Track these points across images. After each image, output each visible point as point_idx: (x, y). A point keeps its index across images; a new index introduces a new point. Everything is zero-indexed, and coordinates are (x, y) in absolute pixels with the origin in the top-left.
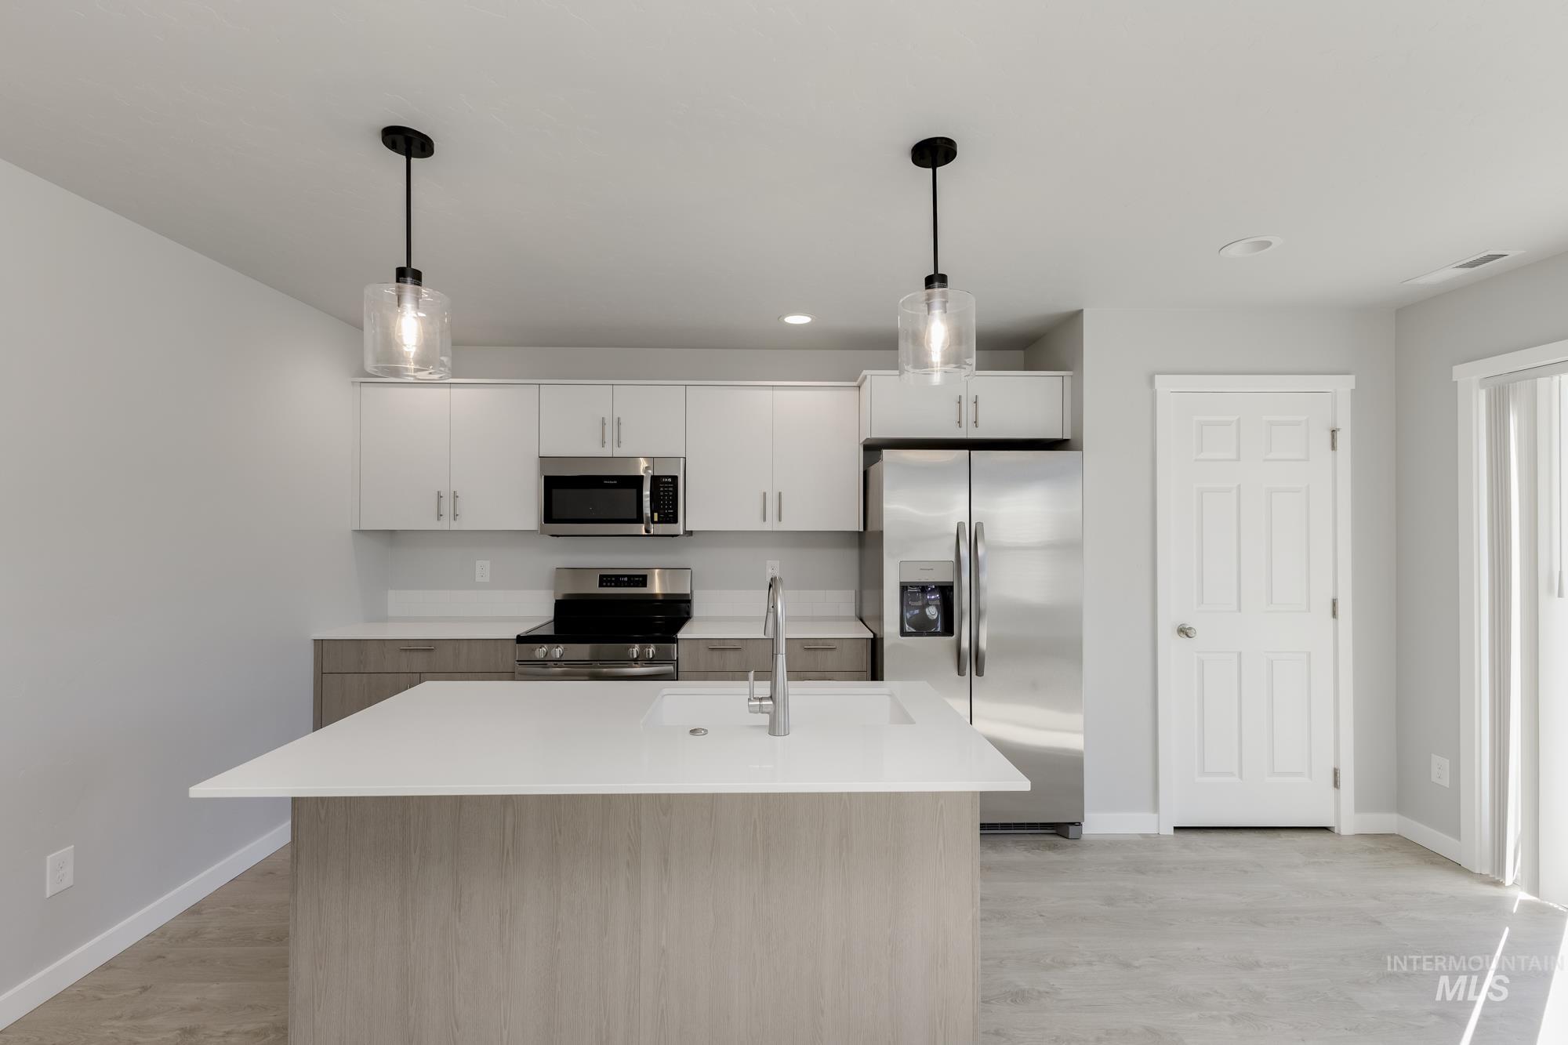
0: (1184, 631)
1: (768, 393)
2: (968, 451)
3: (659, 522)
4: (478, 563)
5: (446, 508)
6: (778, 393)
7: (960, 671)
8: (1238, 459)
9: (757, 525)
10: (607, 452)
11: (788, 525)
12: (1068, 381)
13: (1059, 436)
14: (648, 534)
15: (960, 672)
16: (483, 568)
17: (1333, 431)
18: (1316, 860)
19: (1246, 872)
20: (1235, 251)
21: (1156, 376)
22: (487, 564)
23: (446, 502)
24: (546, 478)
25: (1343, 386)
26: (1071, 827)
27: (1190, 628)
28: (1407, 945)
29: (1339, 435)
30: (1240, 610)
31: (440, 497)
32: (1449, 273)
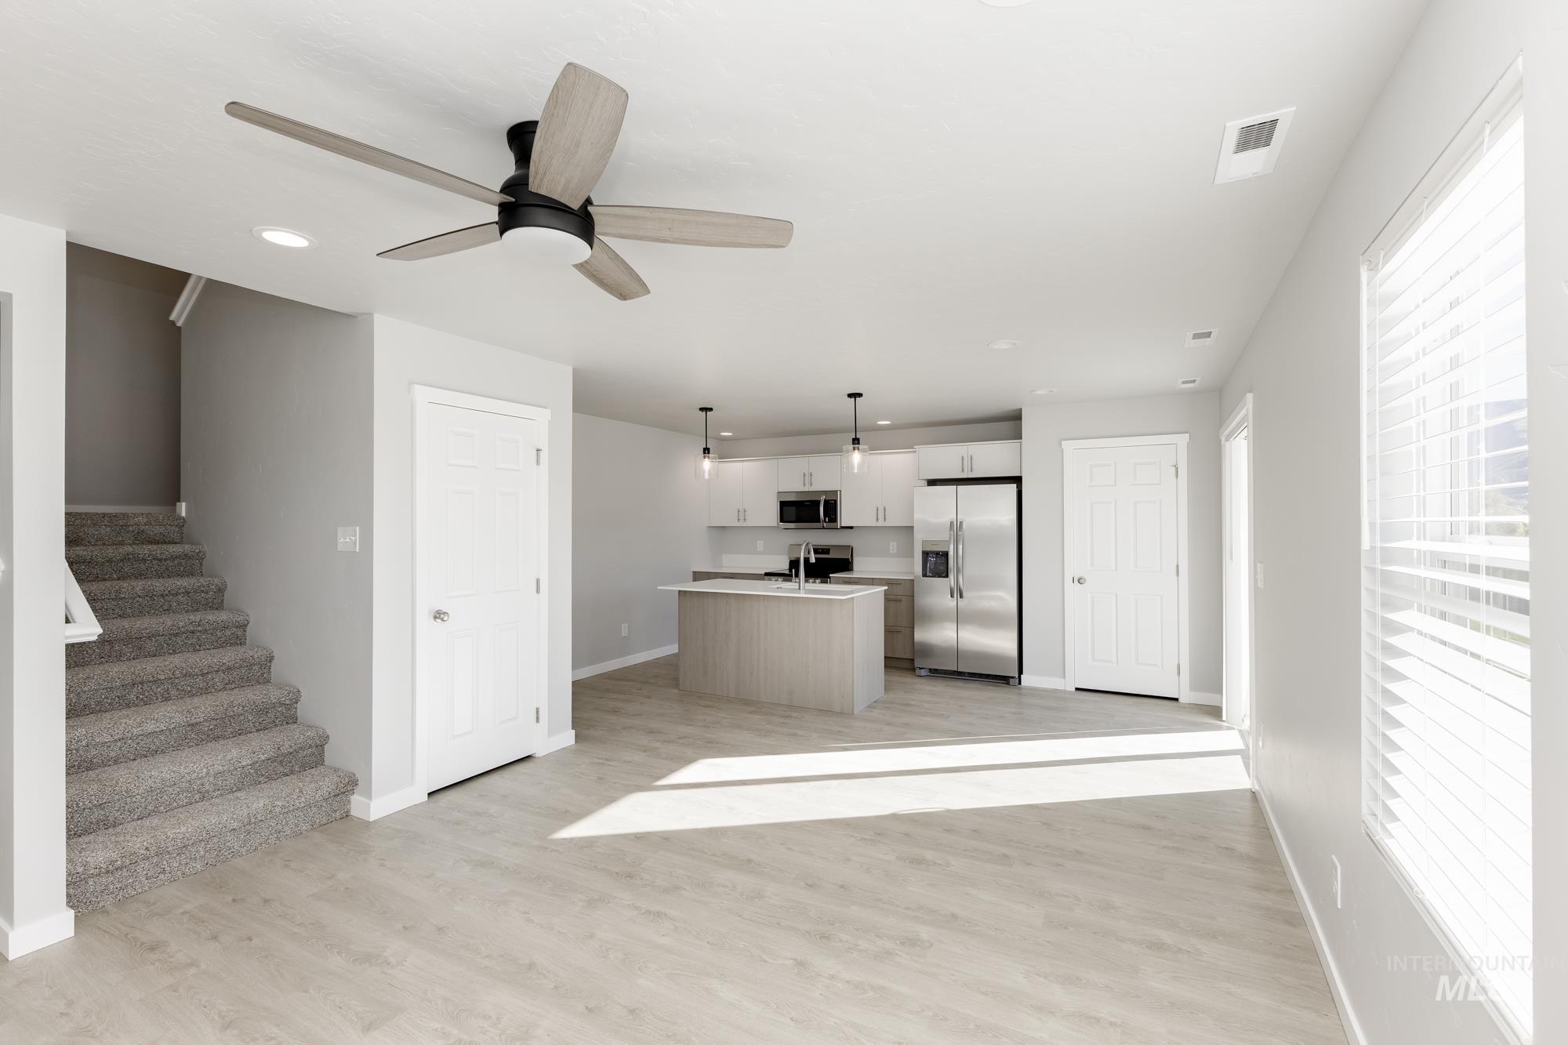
0: (1080, 581)
1: (880, 456)
2: (955, 487)
3: (829, 522)
4: (758, 542)
5: (742, 517)
6: (884, 456)
8: (1115, 485)
9: (874, 524)
10: (806, 489)
11: (887, 524)
13: (1018, 474)
14: (823, 528)
15: (952, 596)
16: (760, 545)
17: (1176, 466)
21: (1064, 441)
22: (762, 542)
23: (741, 513)
24: (781, 502)
25: (1183, 440)
26: (1011, 680)
27: (1084, 579)
29: (1180, 469)
30: (1116, 570)
31: (739, 511)
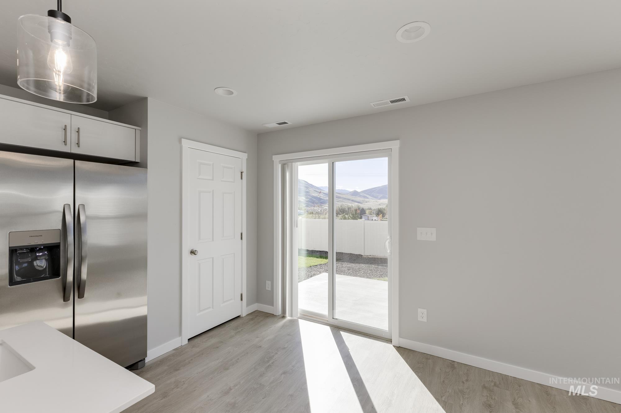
0: (193, 252)
2: (72, 161)
7: (65, 299)
8: (213, 180)
12: (138, 132)
13: (133, 160)
17: (242, 172)
18: (238, 331)
19: (218, 347)
20: (220, 91)
21: (182, 139)
25: (244, 156)
26: (139, 363)
27: (195, 251)
28: (269, 351)
29: (243, 174)
30: (213, 240)
32: (273, 125)
